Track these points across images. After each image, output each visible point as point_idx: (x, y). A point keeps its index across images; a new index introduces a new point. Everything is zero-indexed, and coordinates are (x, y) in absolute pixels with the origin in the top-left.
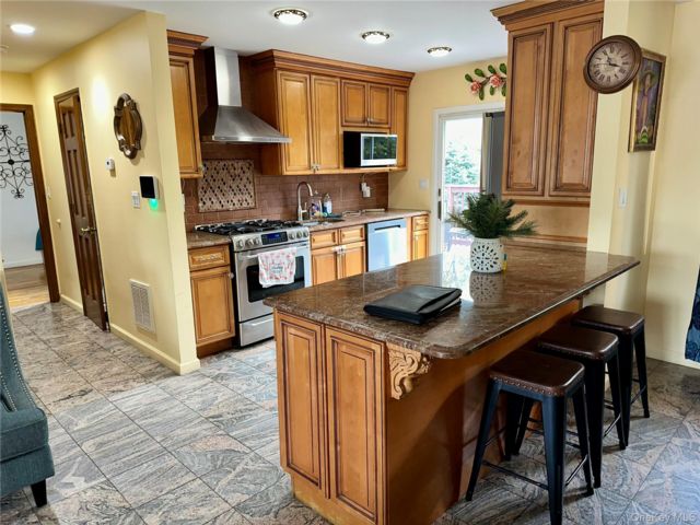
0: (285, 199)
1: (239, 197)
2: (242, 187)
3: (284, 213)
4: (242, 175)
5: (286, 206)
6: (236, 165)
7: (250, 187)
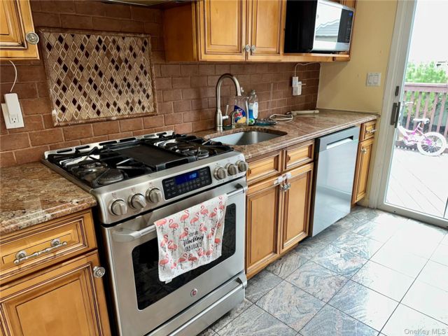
0: (199, 99)
1: (127, 96)
2: (131, 80)
3: (197, 120)
4: (131, 59)
5: (200, 110)
6: (120, 42)
7: (145, 80)
